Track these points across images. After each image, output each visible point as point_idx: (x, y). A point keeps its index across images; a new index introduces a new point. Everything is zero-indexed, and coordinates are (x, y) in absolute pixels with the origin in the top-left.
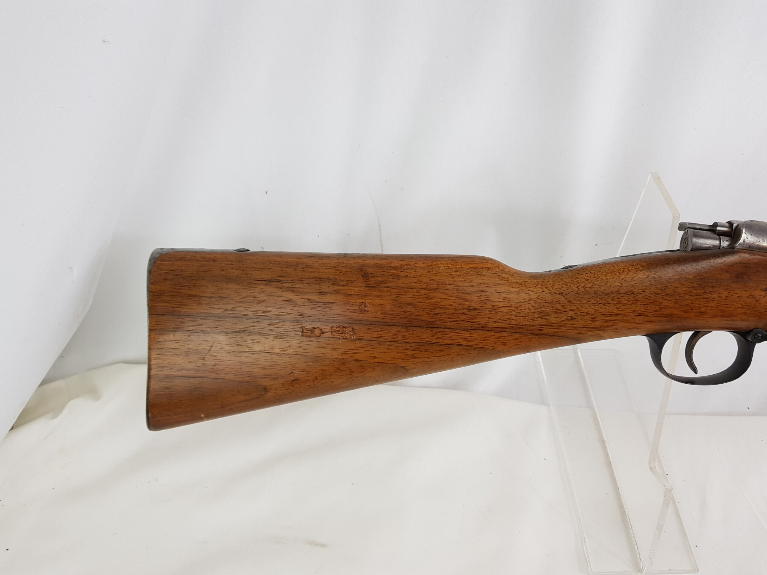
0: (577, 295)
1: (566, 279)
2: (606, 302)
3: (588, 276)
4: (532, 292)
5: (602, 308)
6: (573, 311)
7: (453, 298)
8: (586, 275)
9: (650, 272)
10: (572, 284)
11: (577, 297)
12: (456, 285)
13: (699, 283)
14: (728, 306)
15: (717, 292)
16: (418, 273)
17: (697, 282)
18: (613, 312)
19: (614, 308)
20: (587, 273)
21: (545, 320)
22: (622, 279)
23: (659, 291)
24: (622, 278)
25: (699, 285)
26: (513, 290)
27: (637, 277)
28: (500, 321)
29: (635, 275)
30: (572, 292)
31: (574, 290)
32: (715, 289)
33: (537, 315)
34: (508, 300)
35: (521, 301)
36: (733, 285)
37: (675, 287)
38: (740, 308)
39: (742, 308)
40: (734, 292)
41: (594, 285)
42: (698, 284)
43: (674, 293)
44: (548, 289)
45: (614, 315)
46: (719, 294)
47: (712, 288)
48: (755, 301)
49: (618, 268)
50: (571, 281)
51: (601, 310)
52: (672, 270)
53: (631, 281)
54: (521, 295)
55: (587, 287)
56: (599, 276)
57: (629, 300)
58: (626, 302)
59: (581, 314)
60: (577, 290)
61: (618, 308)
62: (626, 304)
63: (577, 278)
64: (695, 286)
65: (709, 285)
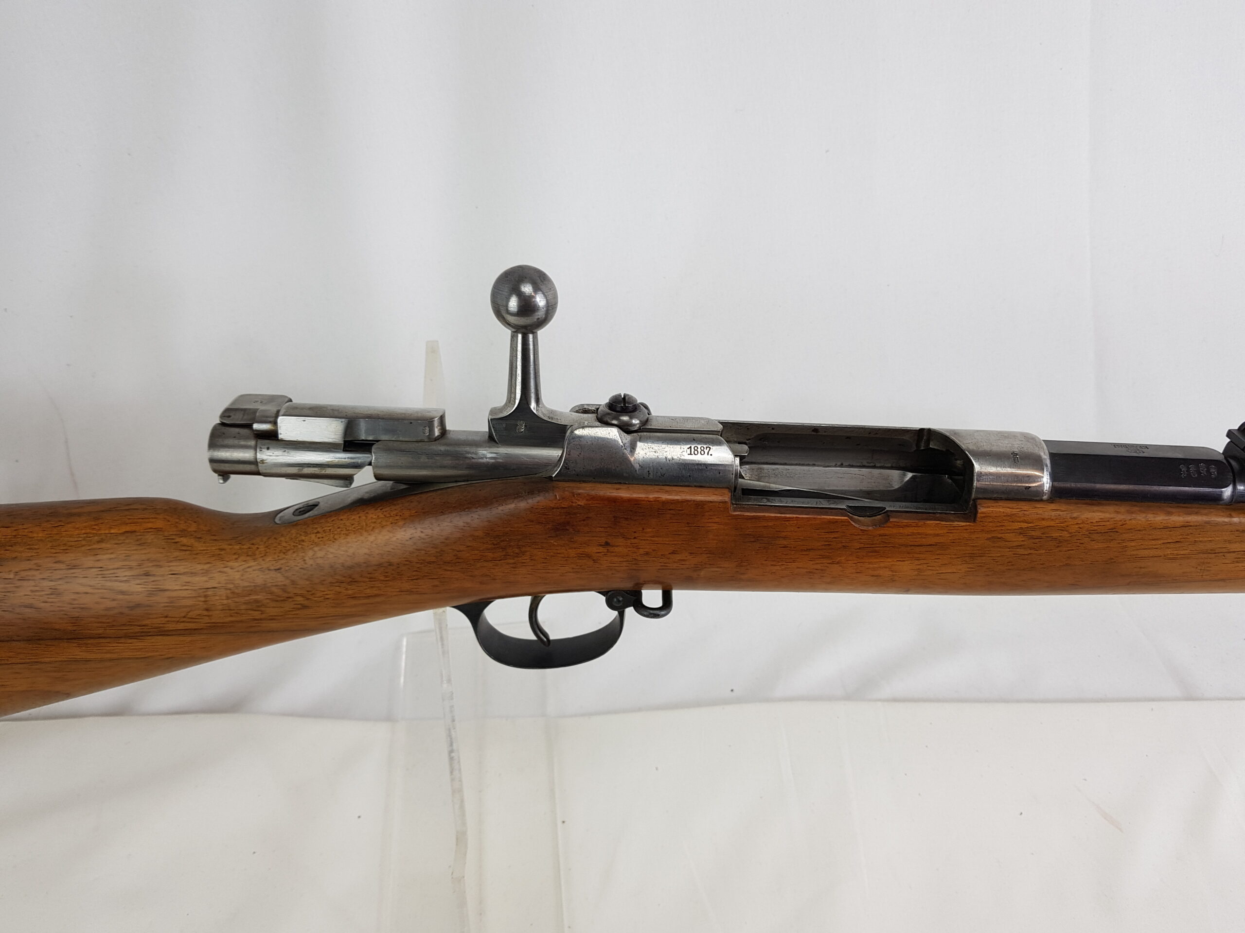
0: (302, 570)
1: (286, 542)
2: (351, 580)
3: (319, 538)
4: (232, 569)
5: (347, 589)
6: (303, 596)
7: (100, 591)
8: (316, 536)
9: (415, 528)
10: (294, 552)
11: (304, 574)
12: (101, 568)
13: (495, 542)
14: (550, 571)
15: (528, 553)
16: (35, 551)
17: (492, 540)
18: (366, 593)
19: (366, 587)
20: (318, 532)
21: (260, 612)
22: (372, 542)
23: (433, 559)
24: (371, 540)
25: (496, 544)
26: (199, 567)
27: (394, 539)
28: (184, 619)
29: (391, 535)
30: (295, 566)
31: (298, 563)
32: (523, 549)
33: (243, 607)
34: (192, 586)
35: (214, 586)
36: (552, 542)
37: (458, 551)
38: (570, 572)
39: (574, 572)
40: (554, 551)
41: (329, 553)
42: (494, 545)
43: (457, 560)
44: (256, 562)
45: (369, 596)
46: (531, 555)
47: (517, 548)
48: (593, 562)
49: (367, 521)
50: (293, 548)
51: (345, 591)
52: (449, 524)
53: (385, 545)
54: (212, 575)
55: (317, 558)
56: (336, 537)
57: (386, 574)
58: (382, 578)
59: (316, 599)
60: (303, 562)
61: (372, 587)
62: (384, 581)
63: (303, 541)
64: (490, 546)
65: (512, 544)
